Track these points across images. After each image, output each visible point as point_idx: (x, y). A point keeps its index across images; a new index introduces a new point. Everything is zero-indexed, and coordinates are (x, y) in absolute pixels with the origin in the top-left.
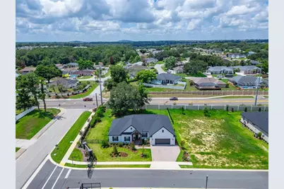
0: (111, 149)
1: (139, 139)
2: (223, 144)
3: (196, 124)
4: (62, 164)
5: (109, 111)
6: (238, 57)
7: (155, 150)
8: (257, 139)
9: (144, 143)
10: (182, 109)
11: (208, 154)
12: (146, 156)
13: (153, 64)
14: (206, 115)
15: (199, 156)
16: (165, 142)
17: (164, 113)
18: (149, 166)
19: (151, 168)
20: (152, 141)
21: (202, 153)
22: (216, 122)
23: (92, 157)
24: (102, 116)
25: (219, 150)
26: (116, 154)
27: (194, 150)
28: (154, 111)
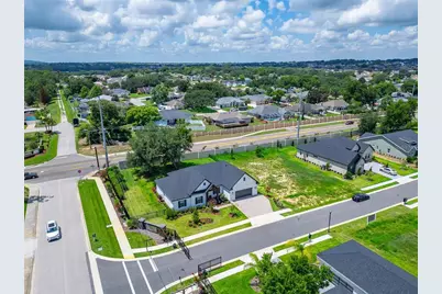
4: (130, 257)
6: (235, 85)
7: (241, 205)
8: (325, 171)
9: (221, 201)
11: (296, 196)
12: (236, 215)
13: (126, 98)
14: (259, 156)
15: (290, 201)
16: (246, 194)
17: (209, 161)
18: (249, 225)
19: (253, 226)
20: (232, 195)
21: (291, 197)
22: (275, 162)
25: (303, 189)
26: (197, 222)
27: (280, 195)
28: (195, 161)
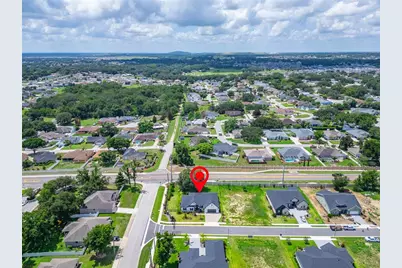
0: (183, 215)
1: (199, 209)
2: (248, 212)
3: (235, 197)
4: (159, 223)
5: (177, 187)
6: (308, 109)
7: (207, 216)
9: (201, 212)
10: (229, 185)
11: (236, 218)
12: (202, 219)
14: (245, 191)
15: (231, 220)
16: (213, 211)
18: (203, 224)
19: (204, 226)
20: (206, 210)
21: (233, 218)
22: (250, 196)
23: (173, 219)
24: (173, 191)
25: (243, 216)
26: (186, 218)
27: (229, 216)
